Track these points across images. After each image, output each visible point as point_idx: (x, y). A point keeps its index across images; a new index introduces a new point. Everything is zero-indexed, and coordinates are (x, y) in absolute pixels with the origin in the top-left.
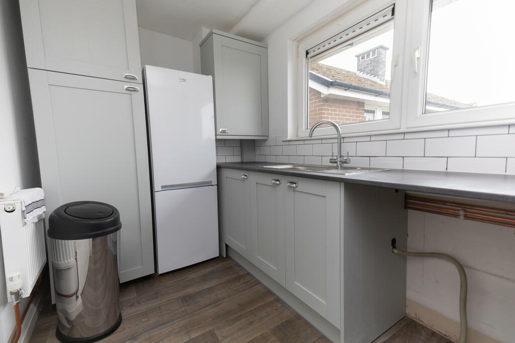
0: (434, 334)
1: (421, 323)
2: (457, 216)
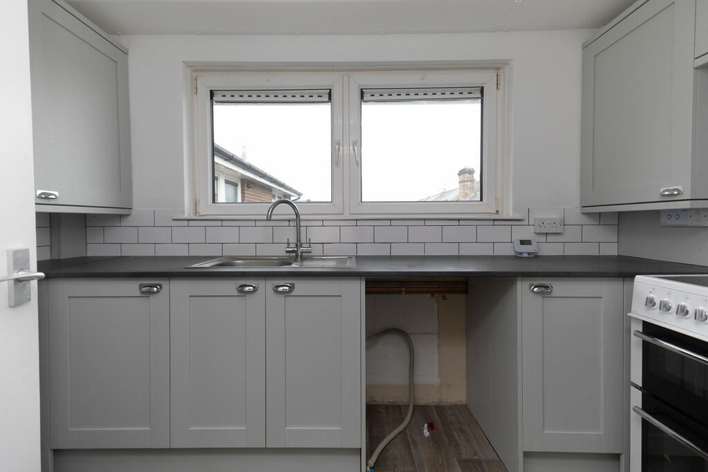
0: (387, 407)
1: (374, 403)
2: (400, 292)
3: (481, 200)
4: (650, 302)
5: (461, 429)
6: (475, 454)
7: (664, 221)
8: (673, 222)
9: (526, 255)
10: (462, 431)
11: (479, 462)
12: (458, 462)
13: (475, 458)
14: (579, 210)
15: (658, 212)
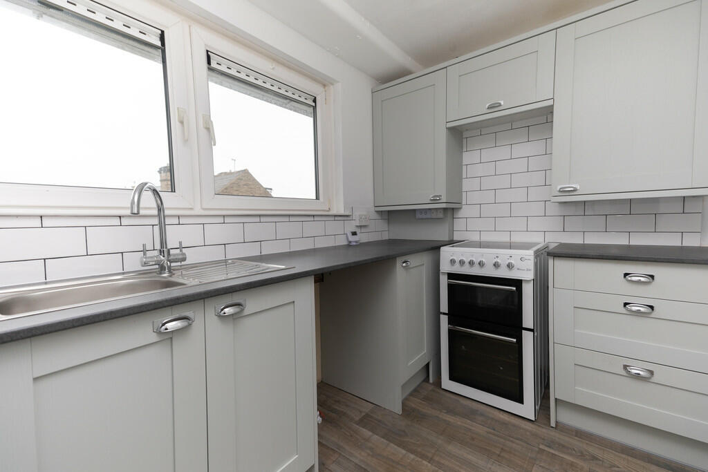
3: (317, 198)
4: (453, 262)
5: (336, 401)
6: (361, 412)
7: (418, 216)
8: (424, 216)
9: (354, 244)
10: (339, 402)
11: (367, 415)
12: (357, 424)
13: (363, 414)
14: (373, 209)
15: (414, 211)
